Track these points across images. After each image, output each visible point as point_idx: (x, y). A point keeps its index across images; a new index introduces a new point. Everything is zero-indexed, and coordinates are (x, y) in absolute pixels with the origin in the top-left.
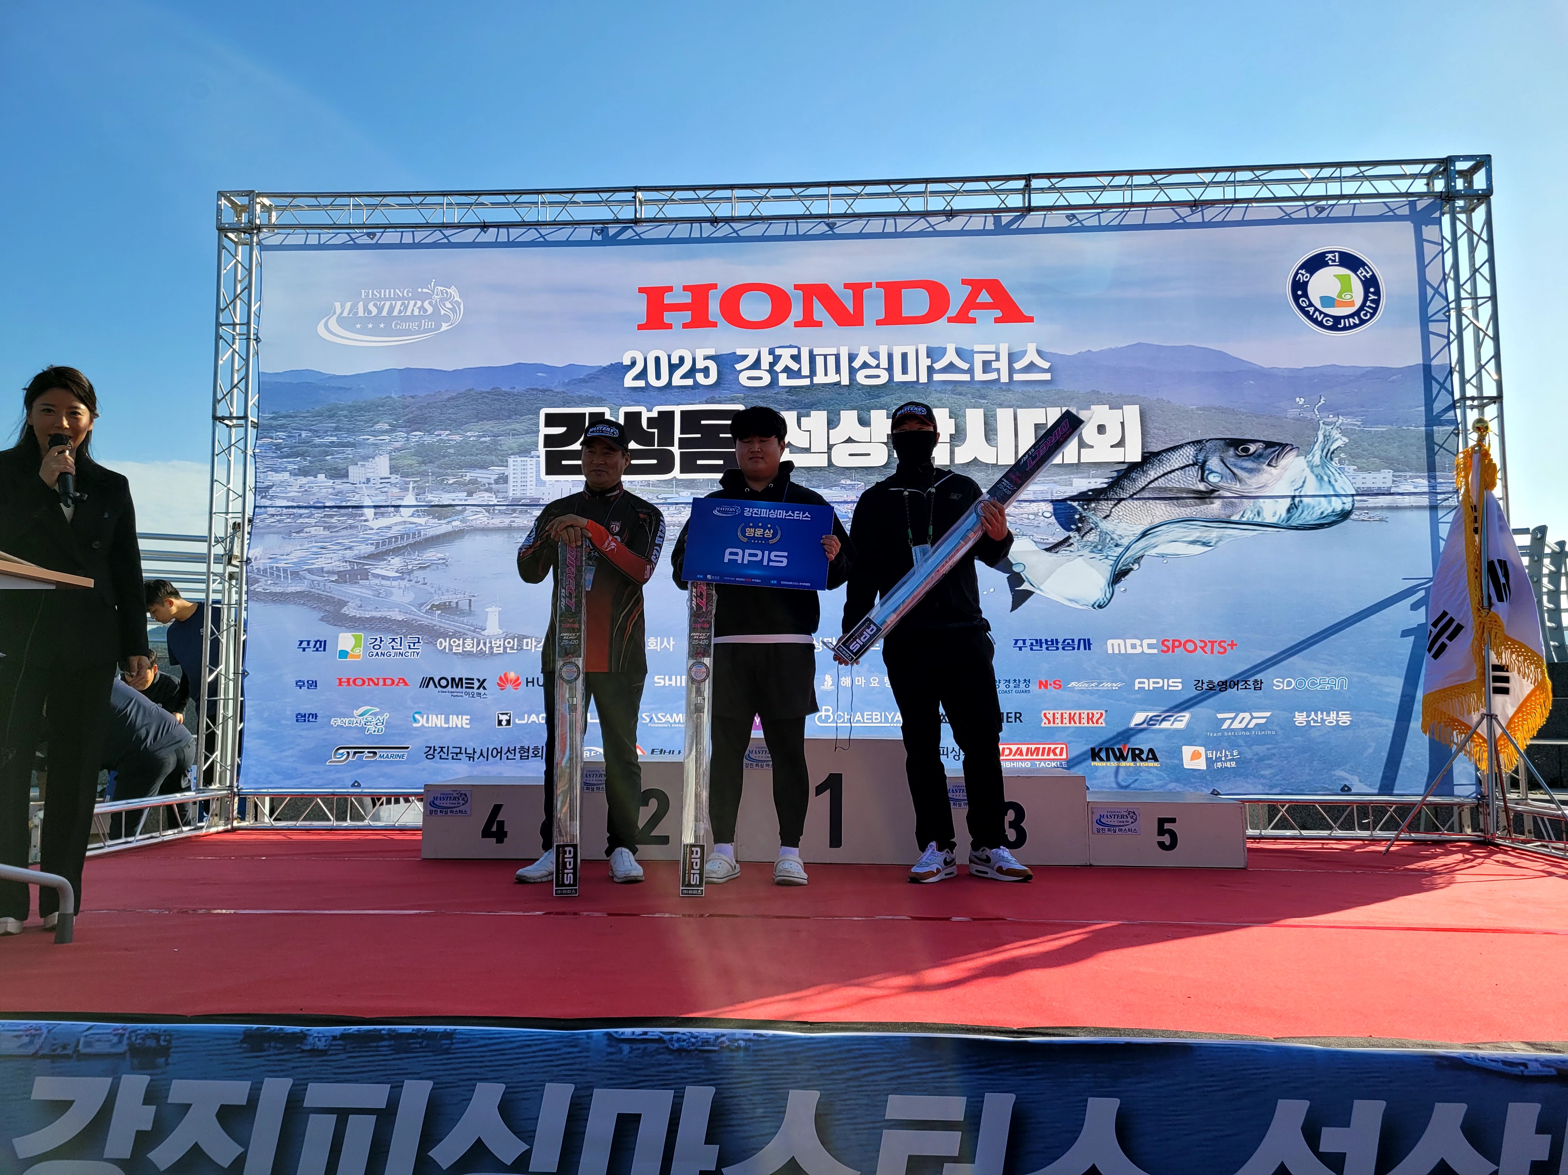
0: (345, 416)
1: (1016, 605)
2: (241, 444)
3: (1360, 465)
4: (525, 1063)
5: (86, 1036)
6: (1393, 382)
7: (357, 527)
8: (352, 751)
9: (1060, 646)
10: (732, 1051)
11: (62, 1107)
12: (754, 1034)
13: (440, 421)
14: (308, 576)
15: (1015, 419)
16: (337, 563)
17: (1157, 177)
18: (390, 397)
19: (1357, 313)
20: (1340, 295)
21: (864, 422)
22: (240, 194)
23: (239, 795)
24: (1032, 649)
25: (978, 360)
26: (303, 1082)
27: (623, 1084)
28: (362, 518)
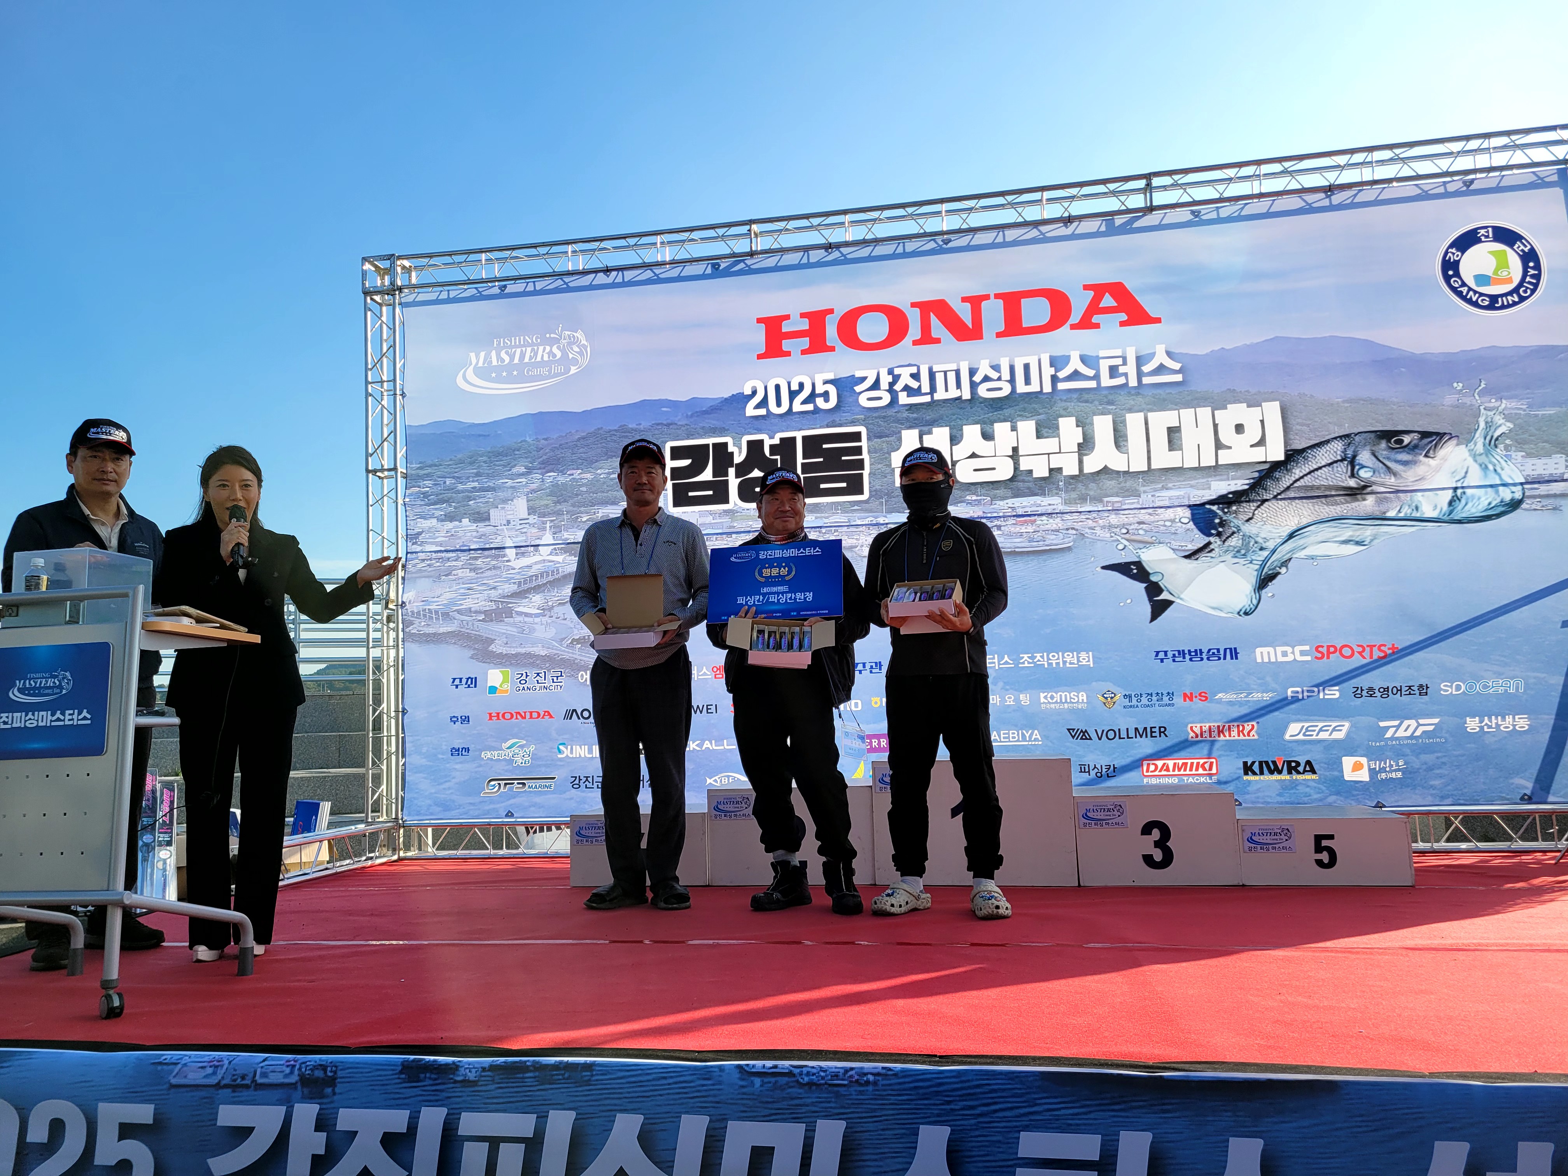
0: (485, 462)
1: (1155, 615)
2: (393, 493)
3: (1528, 451)
4: (661, 1095)
5: (262, 1067)
9: (1204, 656)
10: (861, 1085)
11: (243, 1133)
12: (883, 1068)
13: (572, 461)
14: (457, 616)
15: (1146, 423)
16: (483, 603)
17: (1287, 164)
18: (525, 441)
19: (1516, 290)
20: (1496, 272)
21: (987, 436)
22: (382, 258)
23: (403, 827)
24: (1174, 661)
25: (1104, 366)
26: (455, 1111)
27: (755, 1117)
28: (505, 559)
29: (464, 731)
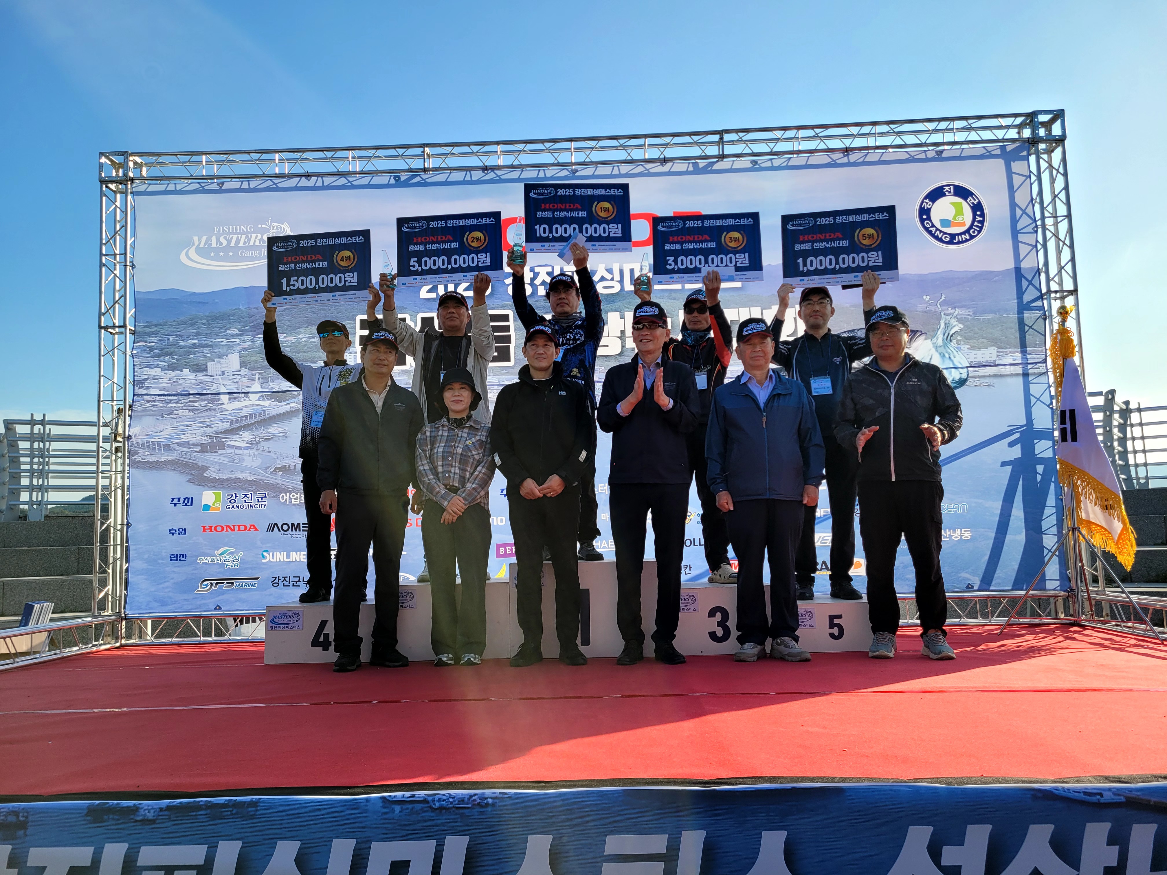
0: (204, 324)
2: (122, 346)
3: (972, 344)
6: (995, 281)
7: (215, 409)
8: (214, 582)
10: (482, 807)
12: (500, 793)
14: (177, 447)
16: (200, 437)
17: (818, 131)
18: (239, 309)
19: (967, 231)
20: (954, 218)
22: (117, 154)
23: (126, 619)
28: (219, 402)
29: (181, 541)
